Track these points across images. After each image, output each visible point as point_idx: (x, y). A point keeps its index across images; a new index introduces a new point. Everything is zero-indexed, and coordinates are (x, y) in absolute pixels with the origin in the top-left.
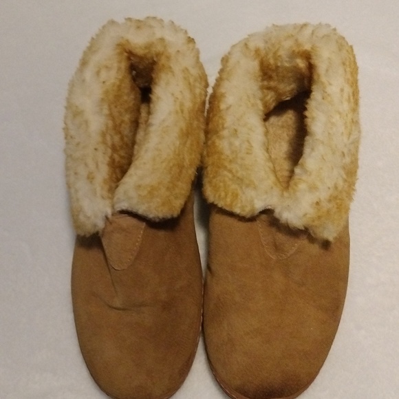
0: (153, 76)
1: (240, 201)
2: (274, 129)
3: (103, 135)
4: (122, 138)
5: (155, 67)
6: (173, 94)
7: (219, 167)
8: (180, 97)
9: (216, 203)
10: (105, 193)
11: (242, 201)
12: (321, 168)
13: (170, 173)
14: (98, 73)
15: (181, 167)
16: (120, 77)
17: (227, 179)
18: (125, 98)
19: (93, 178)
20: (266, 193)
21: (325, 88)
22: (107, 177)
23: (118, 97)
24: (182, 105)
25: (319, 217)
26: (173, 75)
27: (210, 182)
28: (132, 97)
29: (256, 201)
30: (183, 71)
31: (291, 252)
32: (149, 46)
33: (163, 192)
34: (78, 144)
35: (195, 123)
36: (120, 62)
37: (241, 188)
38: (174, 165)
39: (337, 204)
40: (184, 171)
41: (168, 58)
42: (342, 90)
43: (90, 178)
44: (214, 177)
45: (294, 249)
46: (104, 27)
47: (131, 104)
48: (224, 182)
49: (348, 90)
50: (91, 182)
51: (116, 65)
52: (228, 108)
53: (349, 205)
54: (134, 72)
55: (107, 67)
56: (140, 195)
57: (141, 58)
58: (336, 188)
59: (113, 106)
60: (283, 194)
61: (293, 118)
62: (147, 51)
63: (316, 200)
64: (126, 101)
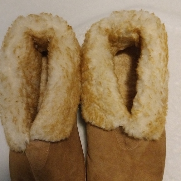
0: (48, 50)
1: (104, 122)
2: (118, 67)
3: (21, 91)
4: (32, 87)
5: (49, 45)
6: (61, 65)
7: (91, 102)
8: (65, 67)
9: (90, 122)
10: (24, 129)
11: (106, 122)
12: (149, 103)
13: (63, 114)
14: (14, 51)
15: (69, 108)
16: (28, 52)
17: (96, 109)
18: (32, 63)
19: (16, 121)
20: (120, 119)
21: (150, 53)
22: (24, 118)
23: (27, 64)
24: (67, 72)
25: (152, 132)
26: (61, 53)
27: (86, 109)
28: (36, 61)
29: (114, 123)
30: (67, 50)
31: (135, 147)
32: (44, 33)
33: (60, 126)
34: (5, 99)
35: (76, 79)
36: (27, 43)
37: (105, 115)
38: (64, 109)
39: (160, 121)
40: (71, 110)
41: (57, 41)
42: (160, 54)
43: (15, 121)
44: (88, 107)
45: (137, 146)
46: (15, 21)
47: (36, 66)
48: (95, 110)
49: (163, 54)
50: (15, 124)
51: (25, 45)
52: (94, 69)
53: (165, 118)
54: (36, 46)
55: (20, 47)
56: (45, 132)
57: (40, 39)
58: (159, 113)
59: (25, 70)
60: (129, 120)
61: (128, 59)
62: (43, 35)
63: (149, 123)
64: (33, 65)
